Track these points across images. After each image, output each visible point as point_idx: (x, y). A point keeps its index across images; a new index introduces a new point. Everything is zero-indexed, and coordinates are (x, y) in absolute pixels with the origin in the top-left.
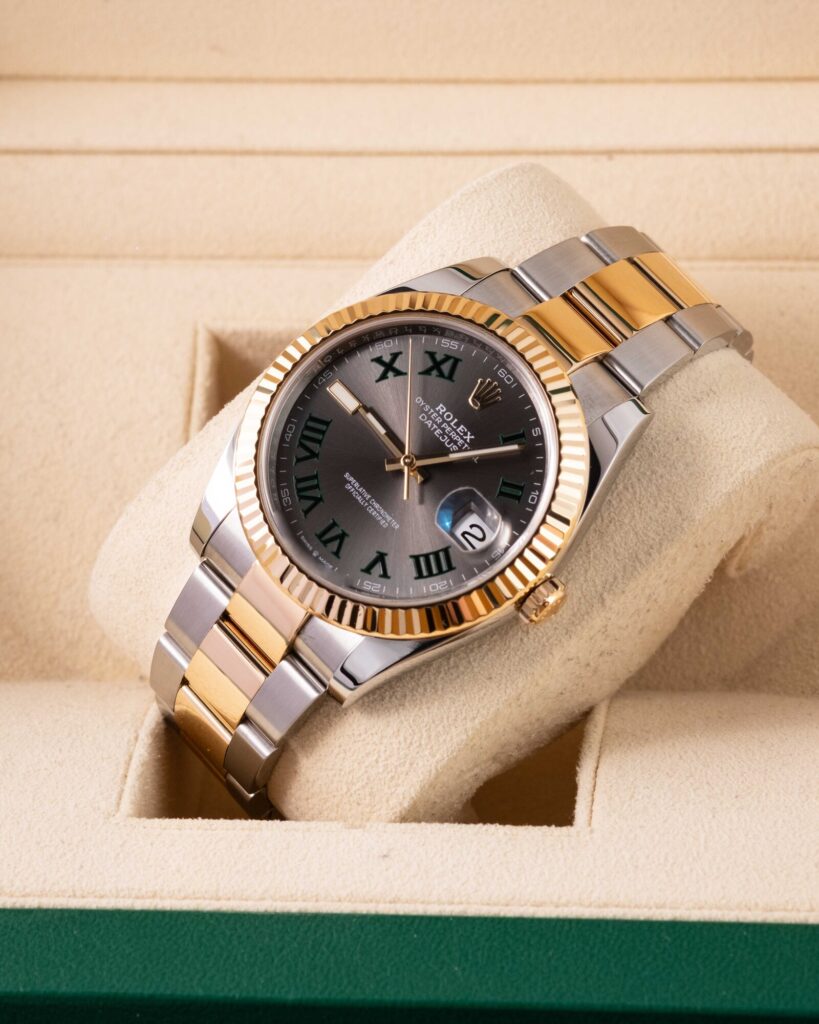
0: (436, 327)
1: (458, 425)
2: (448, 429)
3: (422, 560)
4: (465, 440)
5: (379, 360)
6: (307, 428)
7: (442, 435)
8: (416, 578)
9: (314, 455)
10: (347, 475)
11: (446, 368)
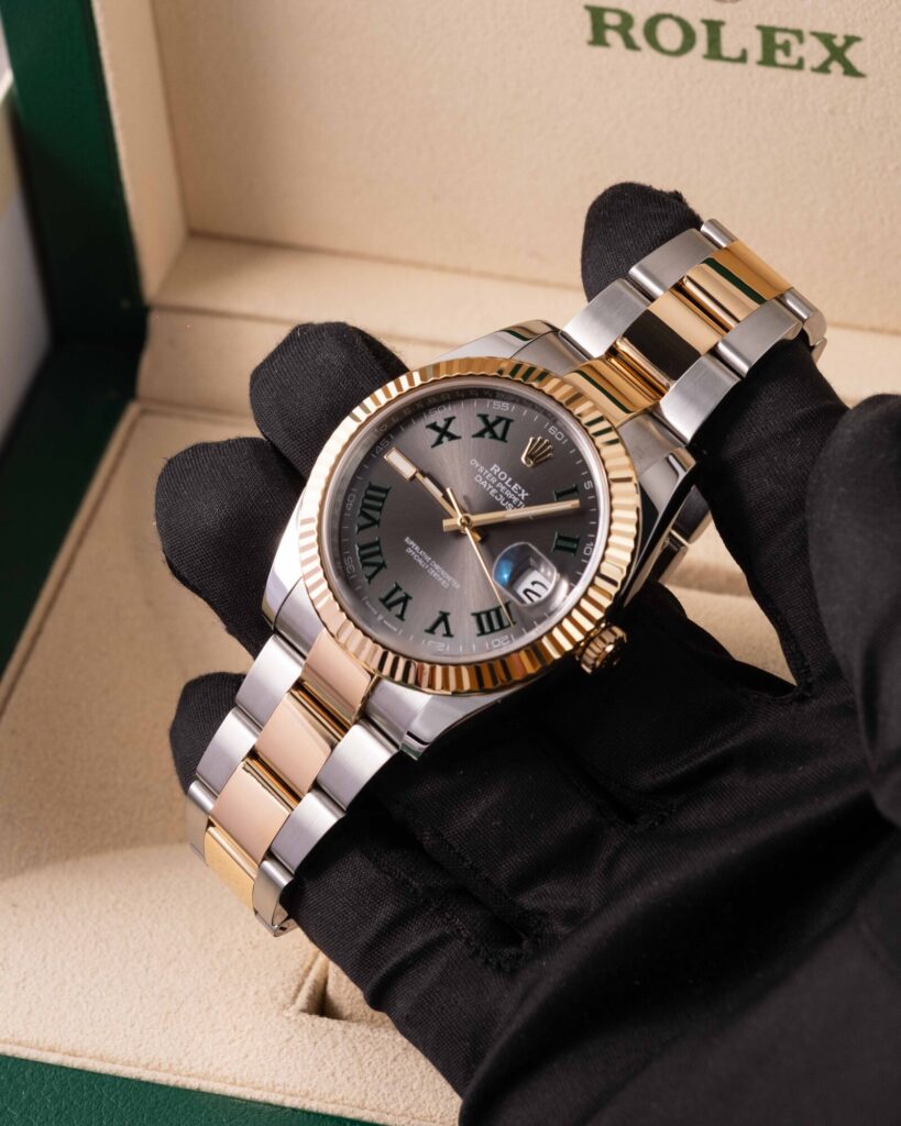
0: (487, 390)
1: (512, 483)
2: (503, 488)
3: (484, 617)
4: (520, 498)
5: (434, 427)
6: (367, 497)
7: (498, 495)
8: (479, 635)
9: (376, 522)
10: (407, 540)
11: (499, 429)
